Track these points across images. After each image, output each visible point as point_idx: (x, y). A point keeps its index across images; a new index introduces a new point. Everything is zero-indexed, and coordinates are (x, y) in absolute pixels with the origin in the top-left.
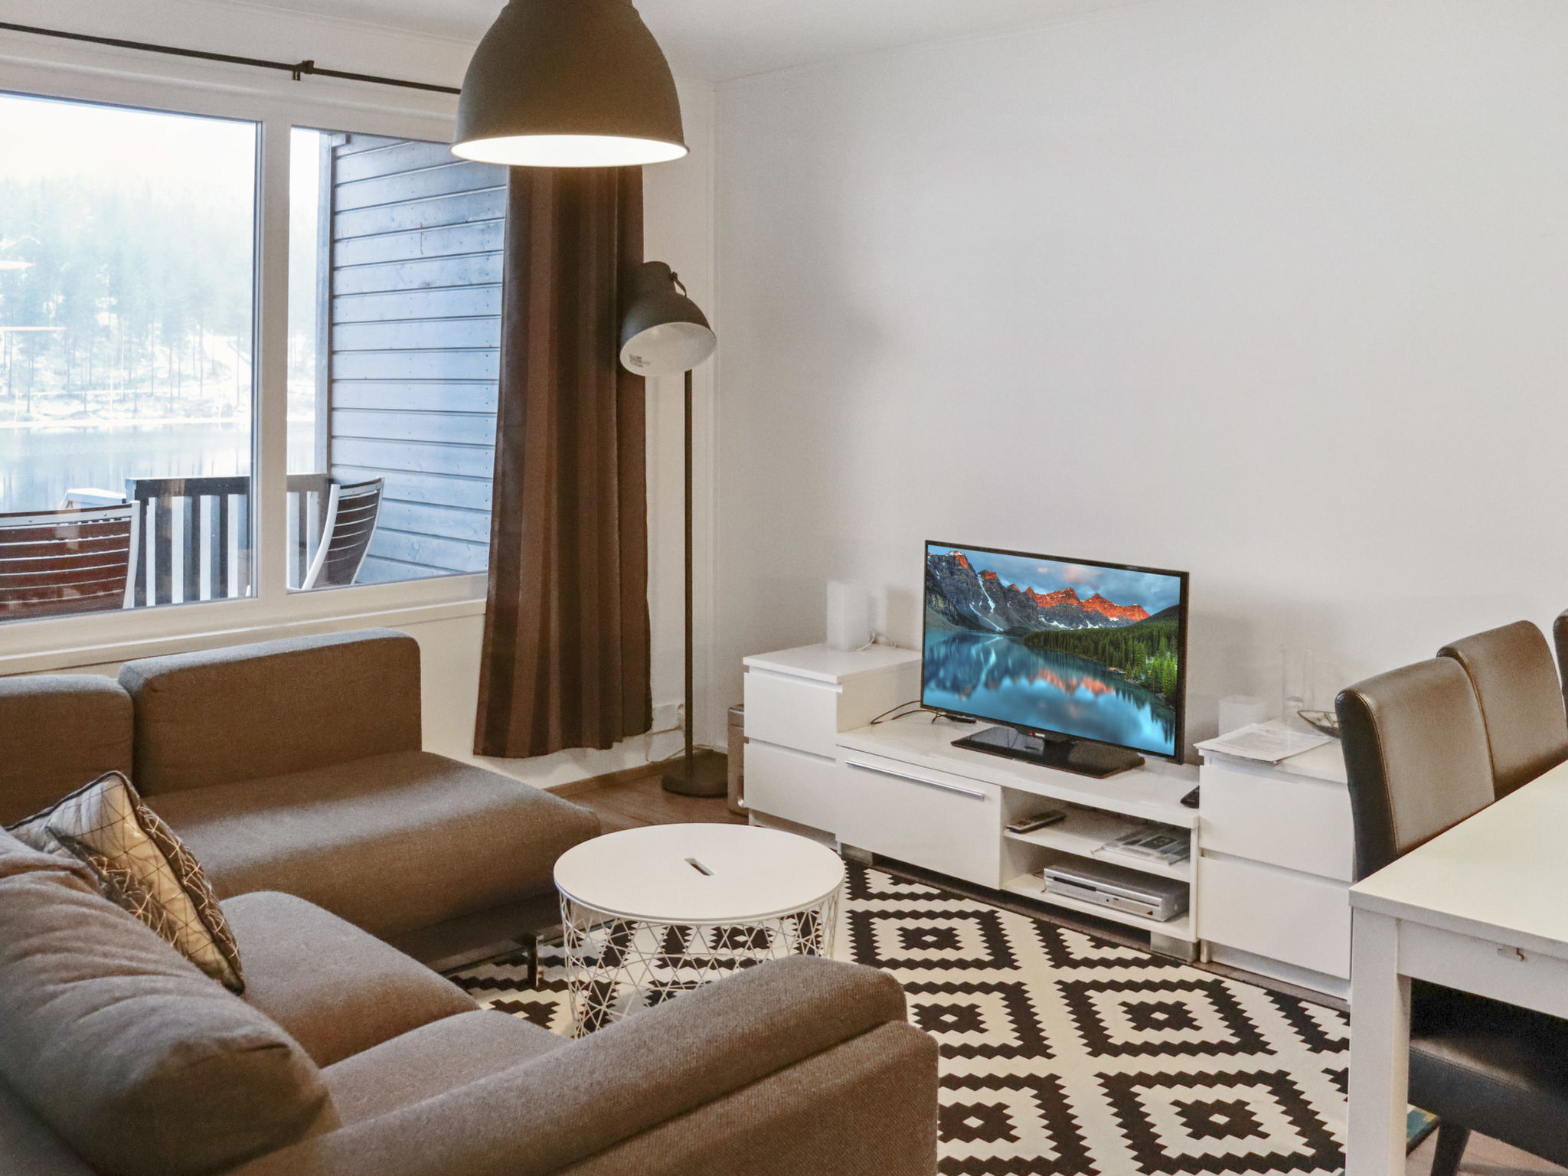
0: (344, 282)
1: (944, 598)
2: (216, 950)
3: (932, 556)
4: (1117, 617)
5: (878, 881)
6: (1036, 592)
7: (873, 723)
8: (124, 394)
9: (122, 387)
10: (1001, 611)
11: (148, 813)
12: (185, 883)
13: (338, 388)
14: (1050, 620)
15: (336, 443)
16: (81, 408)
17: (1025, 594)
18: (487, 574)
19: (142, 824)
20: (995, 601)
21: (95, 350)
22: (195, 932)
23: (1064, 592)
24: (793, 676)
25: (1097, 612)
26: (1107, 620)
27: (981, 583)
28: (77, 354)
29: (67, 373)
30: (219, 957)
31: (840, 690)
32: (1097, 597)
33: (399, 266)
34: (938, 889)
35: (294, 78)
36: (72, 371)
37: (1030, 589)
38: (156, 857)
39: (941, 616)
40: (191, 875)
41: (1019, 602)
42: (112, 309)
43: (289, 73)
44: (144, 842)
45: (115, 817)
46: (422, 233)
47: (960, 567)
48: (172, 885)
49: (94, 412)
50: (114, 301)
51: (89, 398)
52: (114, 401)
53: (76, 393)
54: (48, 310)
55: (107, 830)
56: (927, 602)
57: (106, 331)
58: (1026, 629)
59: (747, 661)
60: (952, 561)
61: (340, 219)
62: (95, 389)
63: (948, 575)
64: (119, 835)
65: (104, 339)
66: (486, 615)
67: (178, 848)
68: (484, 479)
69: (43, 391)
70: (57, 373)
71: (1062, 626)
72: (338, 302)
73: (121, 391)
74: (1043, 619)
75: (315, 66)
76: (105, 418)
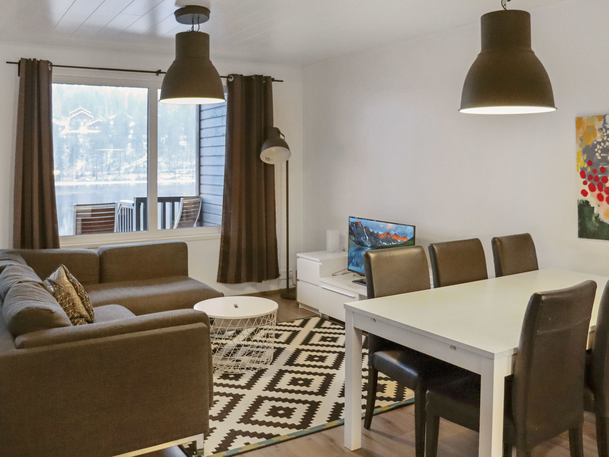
0: (204, 133)
1: (354, 236)
2: (86, 312)
3: (351, 222)
4: (400, 240)
5: (327, 324)
6: (379, 233)
7: (333, 275)
8: (189, 171)
9: (188, 168)
10: (370, 240)
11: (71, 276)
12: (79, 294)
13: (202, 168)
14: (383, 242)
15: (202, 186)
16: (174, 176)
17: (376, 234)
18: (221, 226)
19: (68, 278)
20: (368, 237)
21: (179, 155)
22: (81, 307)
23: (387, 233)
24: (313, 260)
25: (395, 239)
26: (397, 242)
27: (365, 231)
28: (173, 156)
29: (169, 163)
30: (87, 314)
31: (321, 264)
32: (395, 234)
33: (217, 129)
34: (343, 326)
35: (157, 75)
36: (171, 162)
37: (378, 232)
38: (71, 287)
39: (353, 242)
40: (81, 292)
41: (375, 237)
42: (185, 140)
43: (155, 74)
44: (68, 283)
45: (61, 276)
46: (222, 118)
47: (359, 226)
48: (75, 294)
49: (179, 177)
50: (185, 137)
51: (177, 172)
52: (185, 173)
53: (172, 170)
54: (163, 140)
55: (60, 279)
56: (350, 238)
57: (183, 148)
58: (376, 245)
59: (298, 255)
60: (357, 224)
61: (202, 113)
62: (179, 169)
63: (355, 228)
64: (62, 281)
65: (182, 151)
66: (221, 239)
67: (78, 285)
68: (221, 195)
69: (161, 169)
70: (166, 163)
71: (386, 244)
72: (202, 140)
73: (188, 170)
74: (381, 242)
75: (162, 71)
76: (182, 180)
